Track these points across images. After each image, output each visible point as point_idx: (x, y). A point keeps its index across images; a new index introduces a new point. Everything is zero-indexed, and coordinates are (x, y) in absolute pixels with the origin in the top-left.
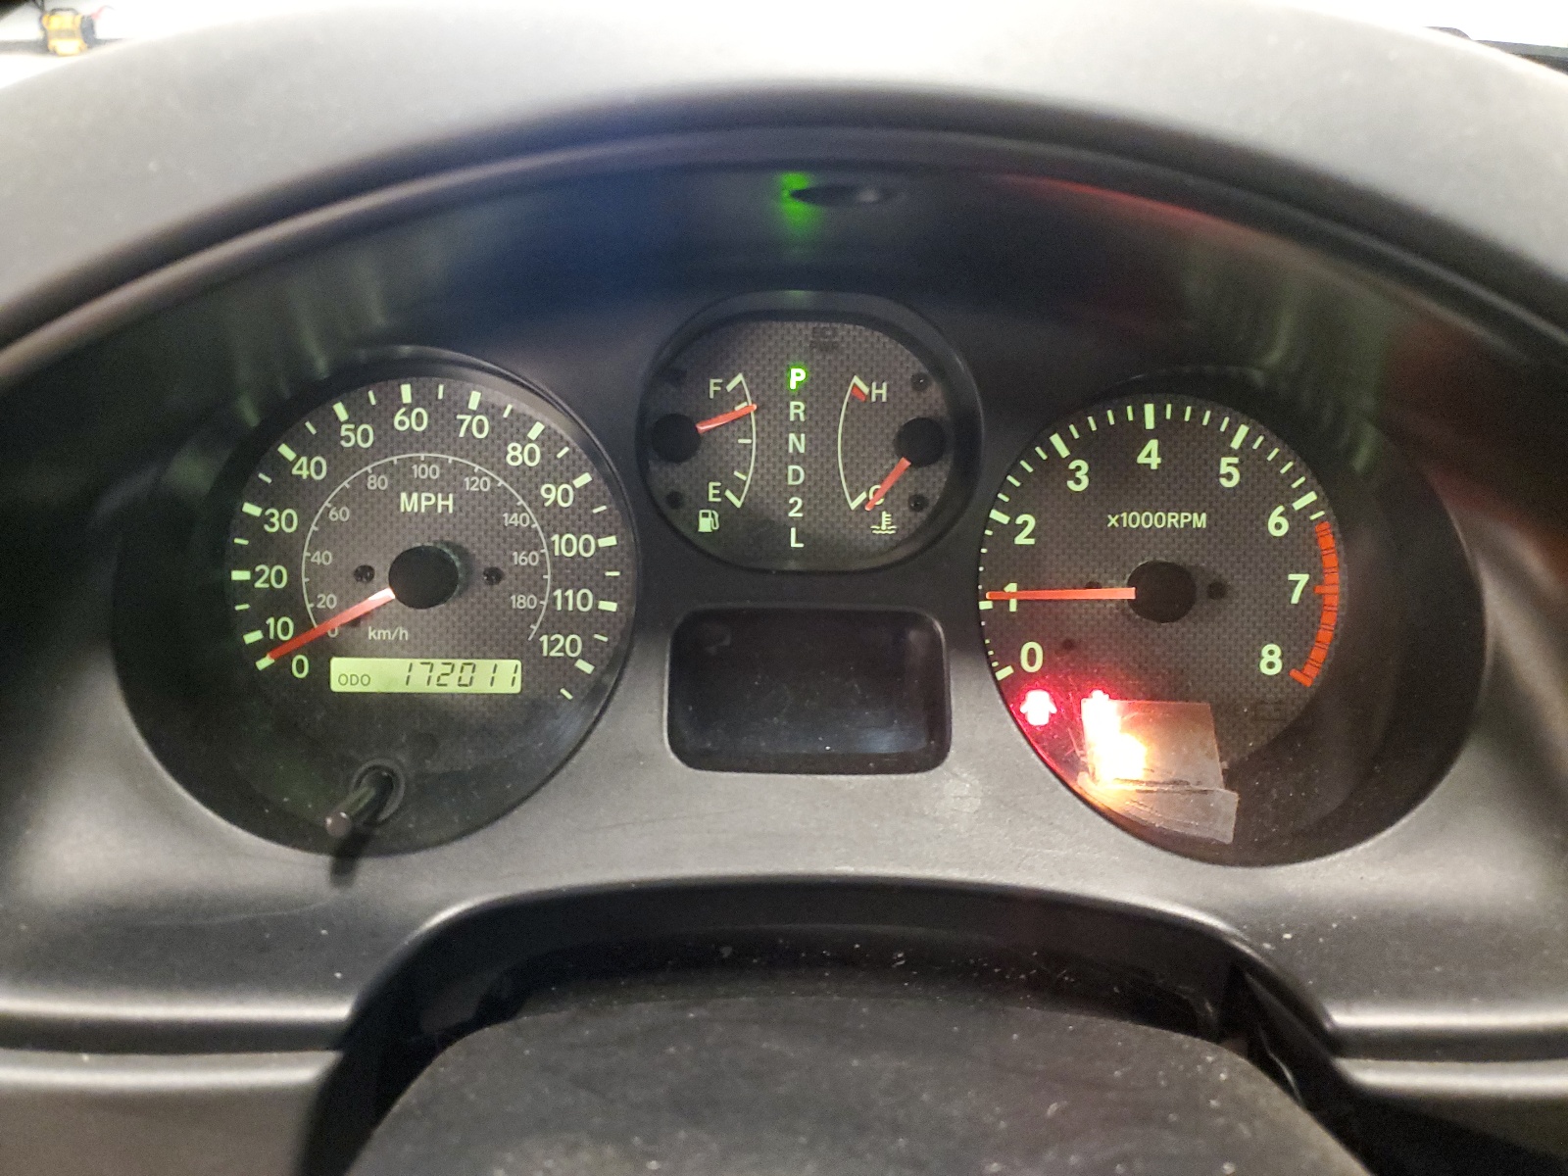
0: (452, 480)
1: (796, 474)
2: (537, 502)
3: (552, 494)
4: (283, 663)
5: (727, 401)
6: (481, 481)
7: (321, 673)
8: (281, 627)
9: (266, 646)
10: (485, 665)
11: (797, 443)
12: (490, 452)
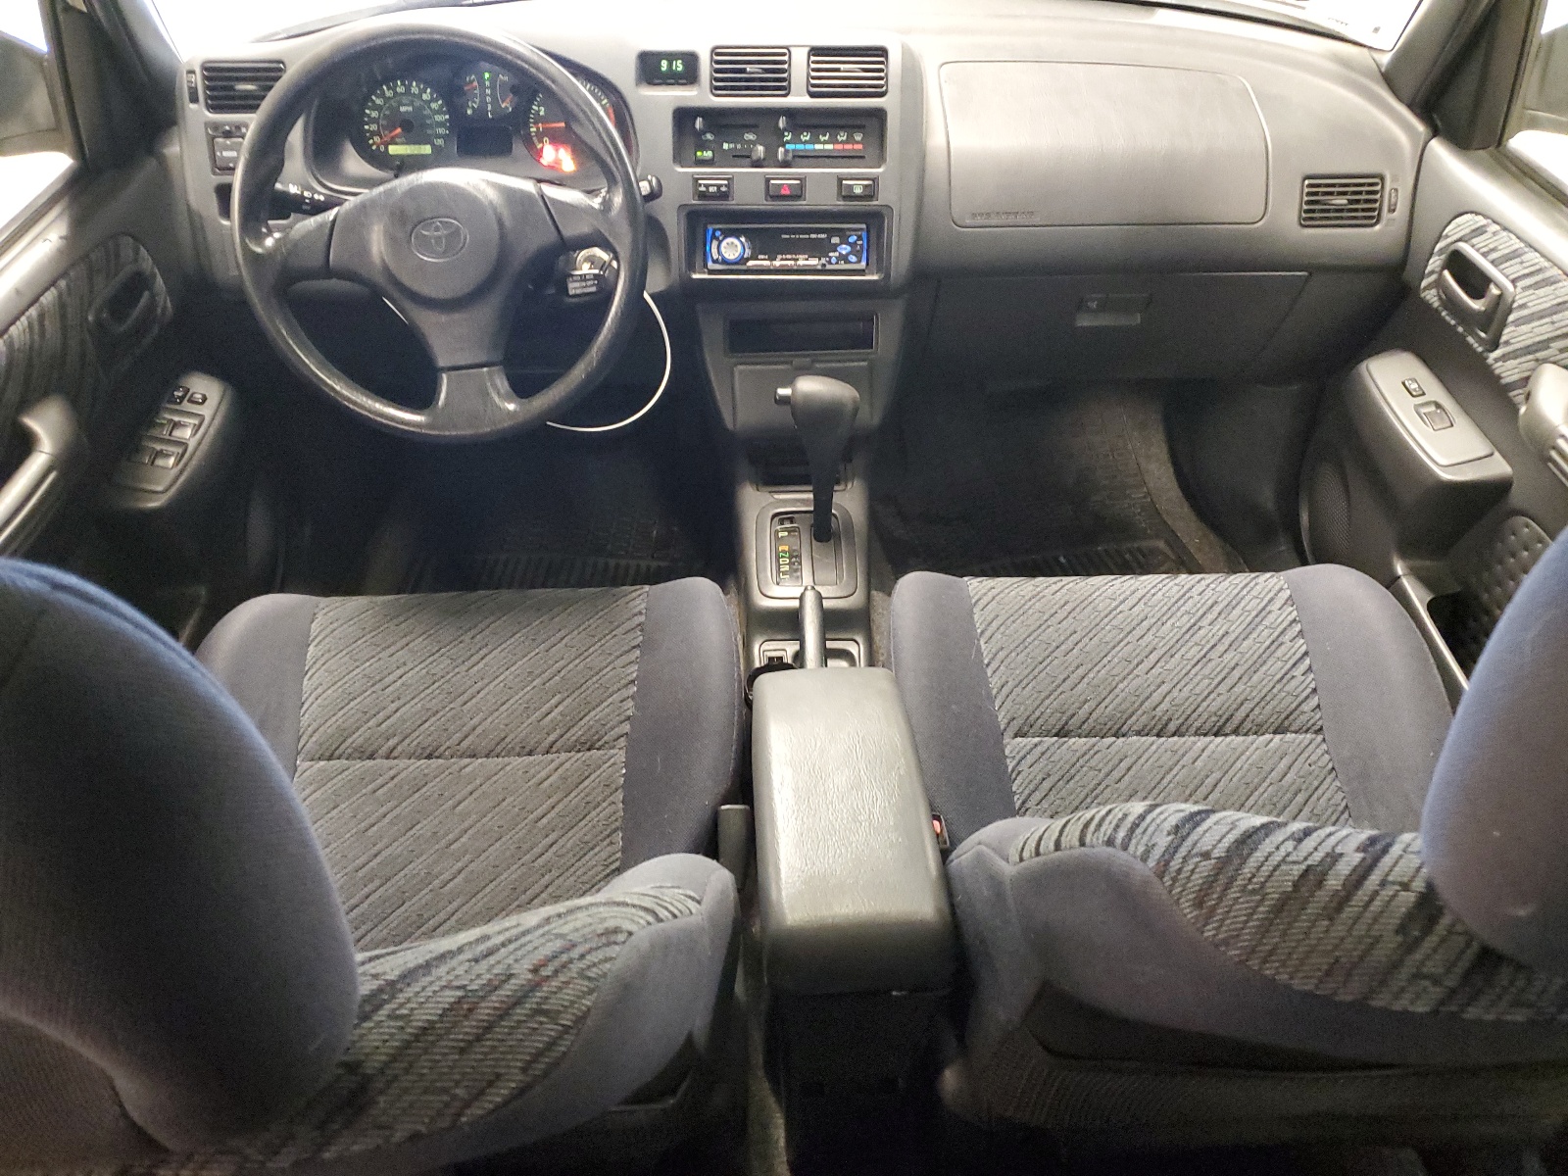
0: (411, 103)
1: (488, 99)
2: (430, 107)
3: (434, 106)
4: (378, 147)
5: (471, 82)
6: (417, 103)
7: (387, 149)
8: (377, 139)
9: (374, 143)
10: (423, 147)
11: (488, 91)
12: (420, 96)
